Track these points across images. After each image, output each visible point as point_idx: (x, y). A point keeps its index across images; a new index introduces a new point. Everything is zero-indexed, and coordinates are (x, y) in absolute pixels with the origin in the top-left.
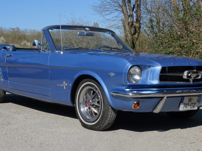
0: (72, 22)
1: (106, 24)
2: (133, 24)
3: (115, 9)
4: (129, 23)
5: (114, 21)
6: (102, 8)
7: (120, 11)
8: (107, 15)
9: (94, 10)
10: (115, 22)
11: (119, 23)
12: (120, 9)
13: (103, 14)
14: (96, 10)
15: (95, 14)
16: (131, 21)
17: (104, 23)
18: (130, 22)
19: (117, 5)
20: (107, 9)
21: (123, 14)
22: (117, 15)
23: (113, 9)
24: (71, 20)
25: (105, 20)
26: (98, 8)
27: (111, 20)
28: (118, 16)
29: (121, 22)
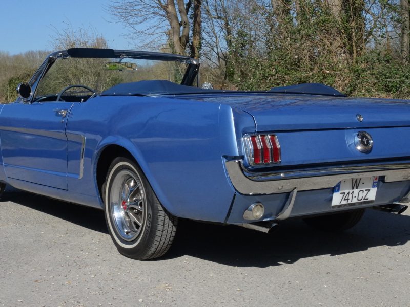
0: (65, 38)
1: (137, 41)
2: (187, 41)
3: (153, 11)
4: (180, 38)
5: (152, 34)
6: (128, 11)
7: (162, 15)
8: (138, 23)
9: (112, 14)
10: (153, 37)
11: (162, 39)
12: (162, 12)
13: (131, 21)
14: (118, 14)
15: (115, 21)
16: (185, 34)
17: (132, 38)
18: (182, 36)
19: (156, 5)
20: (137, 12)
21: (167, 22)
22: (156, 23)
23: (148, 13)
24: (63, 33)
25: (134, 33)
26: (120, 10)
27: (146, 32)
28: (159, 26)
29: (165, 38)
